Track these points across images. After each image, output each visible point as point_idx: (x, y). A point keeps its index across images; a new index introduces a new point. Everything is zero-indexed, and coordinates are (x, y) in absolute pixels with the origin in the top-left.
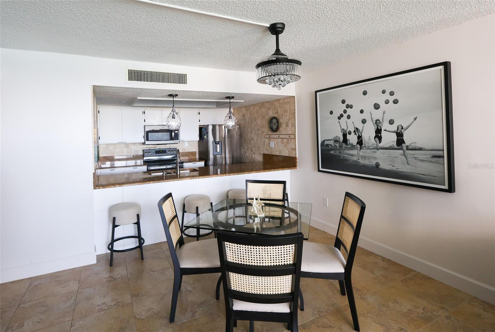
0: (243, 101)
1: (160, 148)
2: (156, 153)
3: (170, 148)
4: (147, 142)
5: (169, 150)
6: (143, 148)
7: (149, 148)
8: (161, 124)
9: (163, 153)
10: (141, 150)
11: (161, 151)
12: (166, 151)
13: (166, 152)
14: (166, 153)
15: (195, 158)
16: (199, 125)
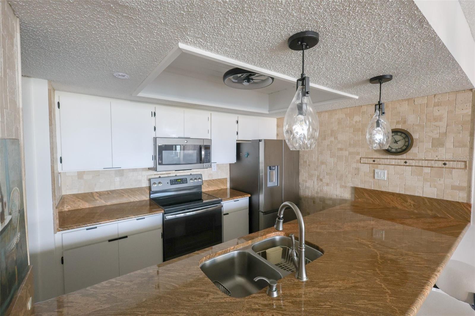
0: (357, 97)
1: (176, 176)
2: (171, 184)
3: (191, 174)
4: (159, 167)
5: (191, 177)
6: (149, 175)
7: (159, 176)
8: (183, 136)
9: (183, 183)
10: (146, 180)
11: (179, 179)
12: (186, 179)
13: (187, 181)
14: (187, 183)
15: (225, 187)
16: (237, 140)
